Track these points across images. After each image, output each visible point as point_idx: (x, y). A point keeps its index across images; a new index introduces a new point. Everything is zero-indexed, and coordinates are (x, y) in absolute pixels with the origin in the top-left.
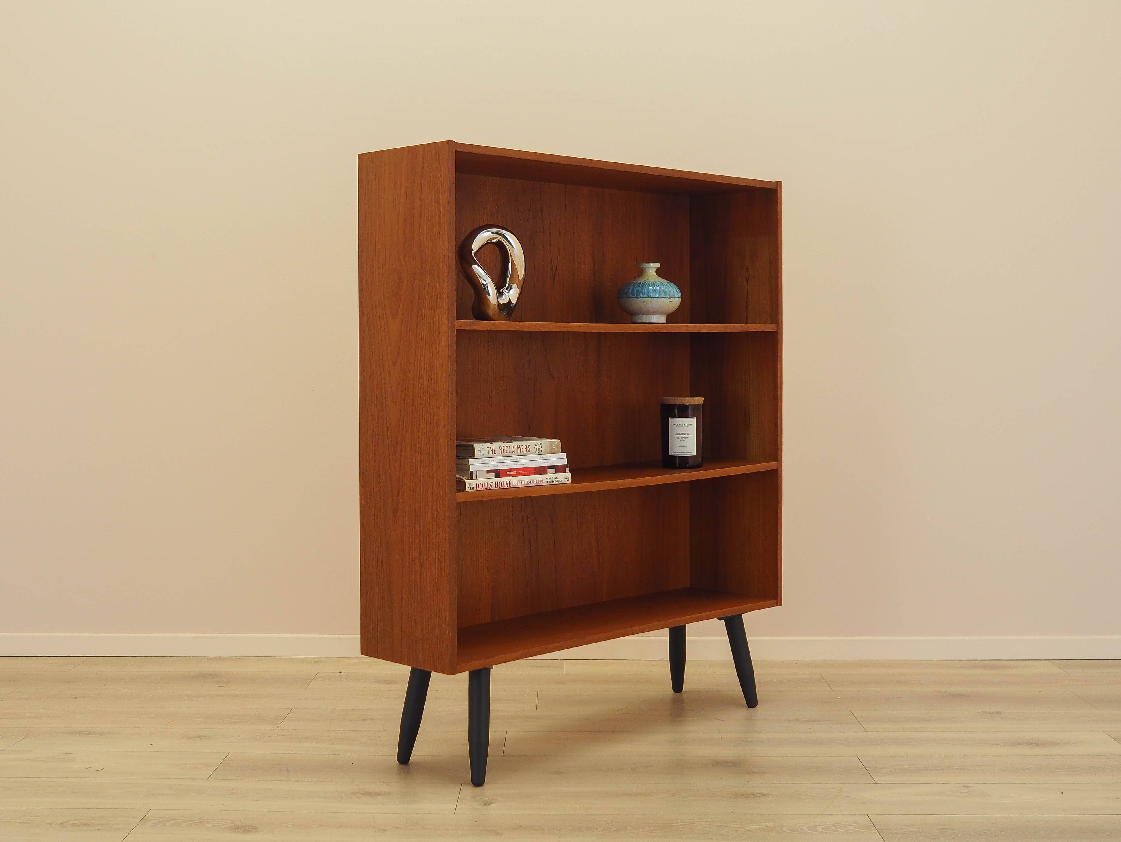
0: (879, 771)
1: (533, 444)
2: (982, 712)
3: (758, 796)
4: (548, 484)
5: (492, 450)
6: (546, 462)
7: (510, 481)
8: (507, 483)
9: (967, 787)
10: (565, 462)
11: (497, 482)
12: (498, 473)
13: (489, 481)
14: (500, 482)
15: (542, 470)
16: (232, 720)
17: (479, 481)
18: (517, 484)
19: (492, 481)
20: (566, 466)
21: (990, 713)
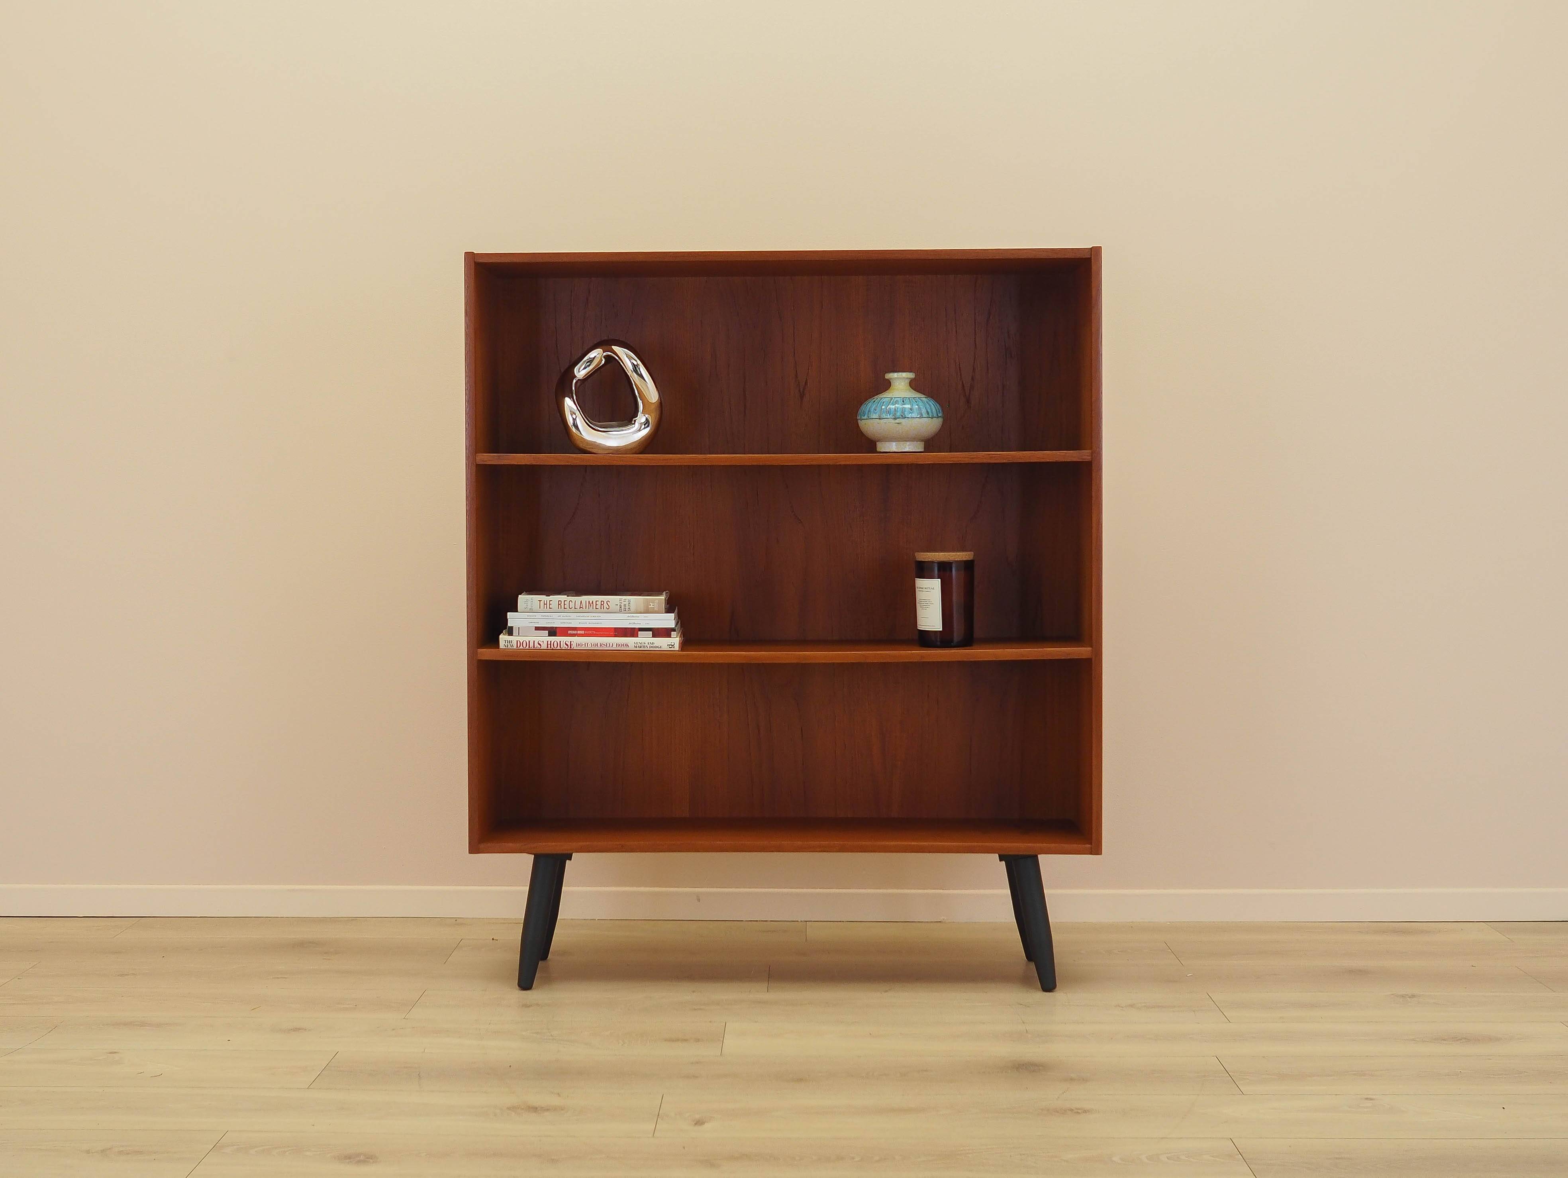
0: (1247, 1077)
1: (614, 600)
2: (1392, 995)
3: (1078, 1112)
4: (638, 649)
5: (546, 604)
6: (636, 623)
7: (572, 642)
8: (566, 644)
9: (1371, 1099)
10: (672, 624)
11: (551, 642)
12: (553, 632)
13: (537, 639)
14: (555, 642)
15: (631, 632)
16: (342, 1006)
17: (521, 639)
18: (584, 646)
19: (543, 640)
20: (673, 630)
21: (1403, 996)
